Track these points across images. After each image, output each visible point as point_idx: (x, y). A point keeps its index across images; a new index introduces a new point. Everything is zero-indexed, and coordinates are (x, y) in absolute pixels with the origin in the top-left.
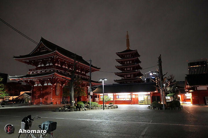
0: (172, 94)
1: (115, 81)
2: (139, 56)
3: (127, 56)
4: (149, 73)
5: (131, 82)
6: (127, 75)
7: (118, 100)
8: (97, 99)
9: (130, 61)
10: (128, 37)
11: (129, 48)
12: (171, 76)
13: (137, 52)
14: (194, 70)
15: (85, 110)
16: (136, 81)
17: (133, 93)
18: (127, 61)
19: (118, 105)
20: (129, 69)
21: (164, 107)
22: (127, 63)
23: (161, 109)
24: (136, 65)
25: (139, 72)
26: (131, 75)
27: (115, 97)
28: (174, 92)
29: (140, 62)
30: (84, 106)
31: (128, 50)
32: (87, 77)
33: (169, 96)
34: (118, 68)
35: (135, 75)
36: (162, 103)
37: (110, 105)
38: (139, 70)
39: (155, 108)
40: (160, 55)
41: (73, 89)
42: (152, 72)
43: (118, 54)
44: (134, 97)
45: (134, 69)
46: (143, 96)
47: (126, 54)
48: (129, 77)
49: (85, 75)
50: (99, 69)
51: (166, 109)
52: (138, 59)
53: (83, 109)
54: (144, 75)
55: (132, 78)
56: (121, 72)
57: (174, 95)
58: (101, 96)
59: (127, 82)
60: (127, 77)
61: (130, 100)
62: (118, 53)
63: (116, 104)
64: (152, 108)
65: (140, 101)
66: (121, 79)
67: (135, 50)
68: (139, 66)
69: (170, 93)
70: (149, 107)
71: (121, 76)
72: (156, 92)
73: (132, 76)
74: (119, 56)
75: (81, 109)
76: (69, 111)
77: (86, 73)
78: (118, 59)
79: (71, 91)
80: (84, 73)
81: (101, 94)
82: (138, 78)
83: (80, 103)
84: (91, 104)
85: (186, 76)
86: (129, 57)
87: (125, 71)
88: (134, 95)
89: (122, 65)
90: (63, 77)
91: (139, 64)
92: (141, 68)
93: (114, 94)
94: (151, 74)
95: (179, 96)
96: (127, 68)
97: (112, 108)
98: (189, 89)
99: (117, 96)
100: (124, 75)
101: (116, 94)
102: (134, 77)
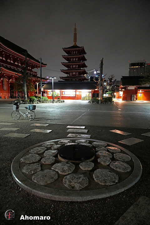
0: (111, 92)
1: (61, 78)
2: (85, 53)
3: (73, 53)
4: (94, 71)
5: (76, 79)
6: (72, 72)
7: (64, 96)
8: (45, 95)
9: (76, 58)
10: (75, 31)
11: (75, 43)
12: (112, 76)
13: (83, 49)
14: (134, 71)
15: (38, 103)
16: (81, 79)
17: (77, 90)
18: (73, 58)
19: (64, 100)
20: (74, 66)
21: (100, 102)
22: (73, 61)
23: (98, 103)
24: (82, 62)
25: (84, 71)
26: (76, 72)
27: (61, 93)
28: (112, 90)
29: (86, 60)
30: (36, 100)
31: (75, 47)
32: (33, 72)
33: (108, 94)
34: (64, 64)
35: (80, 73)
36: (99, 99)
37: (57, 100)
38: (84, 68)
39: (94, 102)
40: (103, 58)
41: (25, 85)
42: (96, 71)
43: (65, 50)
44: (78, 93)
45: (80, 66)
46: (85, 93)
47: (72, 51)
48: (74, 75)
49: (31, 71)
50: (46, 65)
51: (101, 103)
52: (84, 56)
53: (36, 102)
54: (89, 73)
55: (77, 76)
56: (67, 69)
57: (112, 93)
58: (49, 92)
59: (72, 79)
60: (73, 75)
61: (75, 96)
62: (65, 48)
63: (62, 99)
64: (91, 103)
65: (83, 97)
66: (67, 76)
67: (82, 47)
68: (84, 64)
69: (109, 91)
70: (89, 101)
71: (67, 73)
72: (96, 90)
73: (77, 74)
74: (65, 52)
75: (34, 102)
76: (24, 104)
77: (32, 69)
78: (64, 56)
79: (24, 87)
80: (30, 68)
81: (48, 90)
82: (83, 76)
83: (33, 98)
84: (42, 99)
85: (122, 77)
86: (76, 53)
87: (70, 68)
88: (78, 92)
89: (68, 62)
90: (16, 74)
91: (85, 62)
92: (86, 66)
93: (61, 90)
94: (95, 72)
95: (115, 94)
96: (73, 65)
97: (60, 102)
98: (122, 88)
99: (63, 92)
100: (70, 72)
101: (63, 90)
102: (79, 75)
